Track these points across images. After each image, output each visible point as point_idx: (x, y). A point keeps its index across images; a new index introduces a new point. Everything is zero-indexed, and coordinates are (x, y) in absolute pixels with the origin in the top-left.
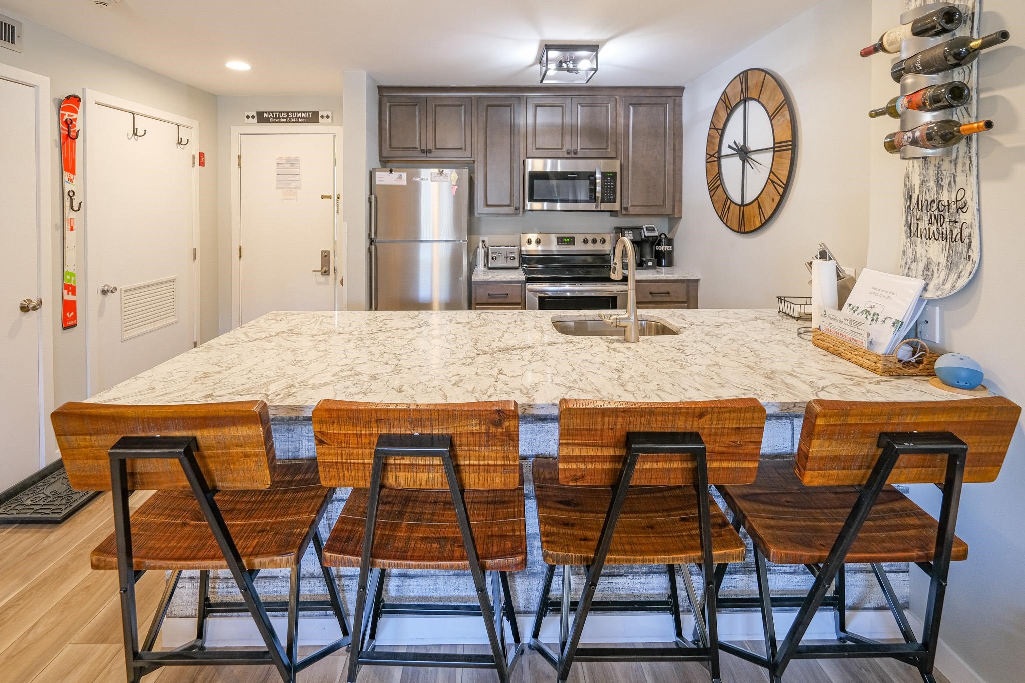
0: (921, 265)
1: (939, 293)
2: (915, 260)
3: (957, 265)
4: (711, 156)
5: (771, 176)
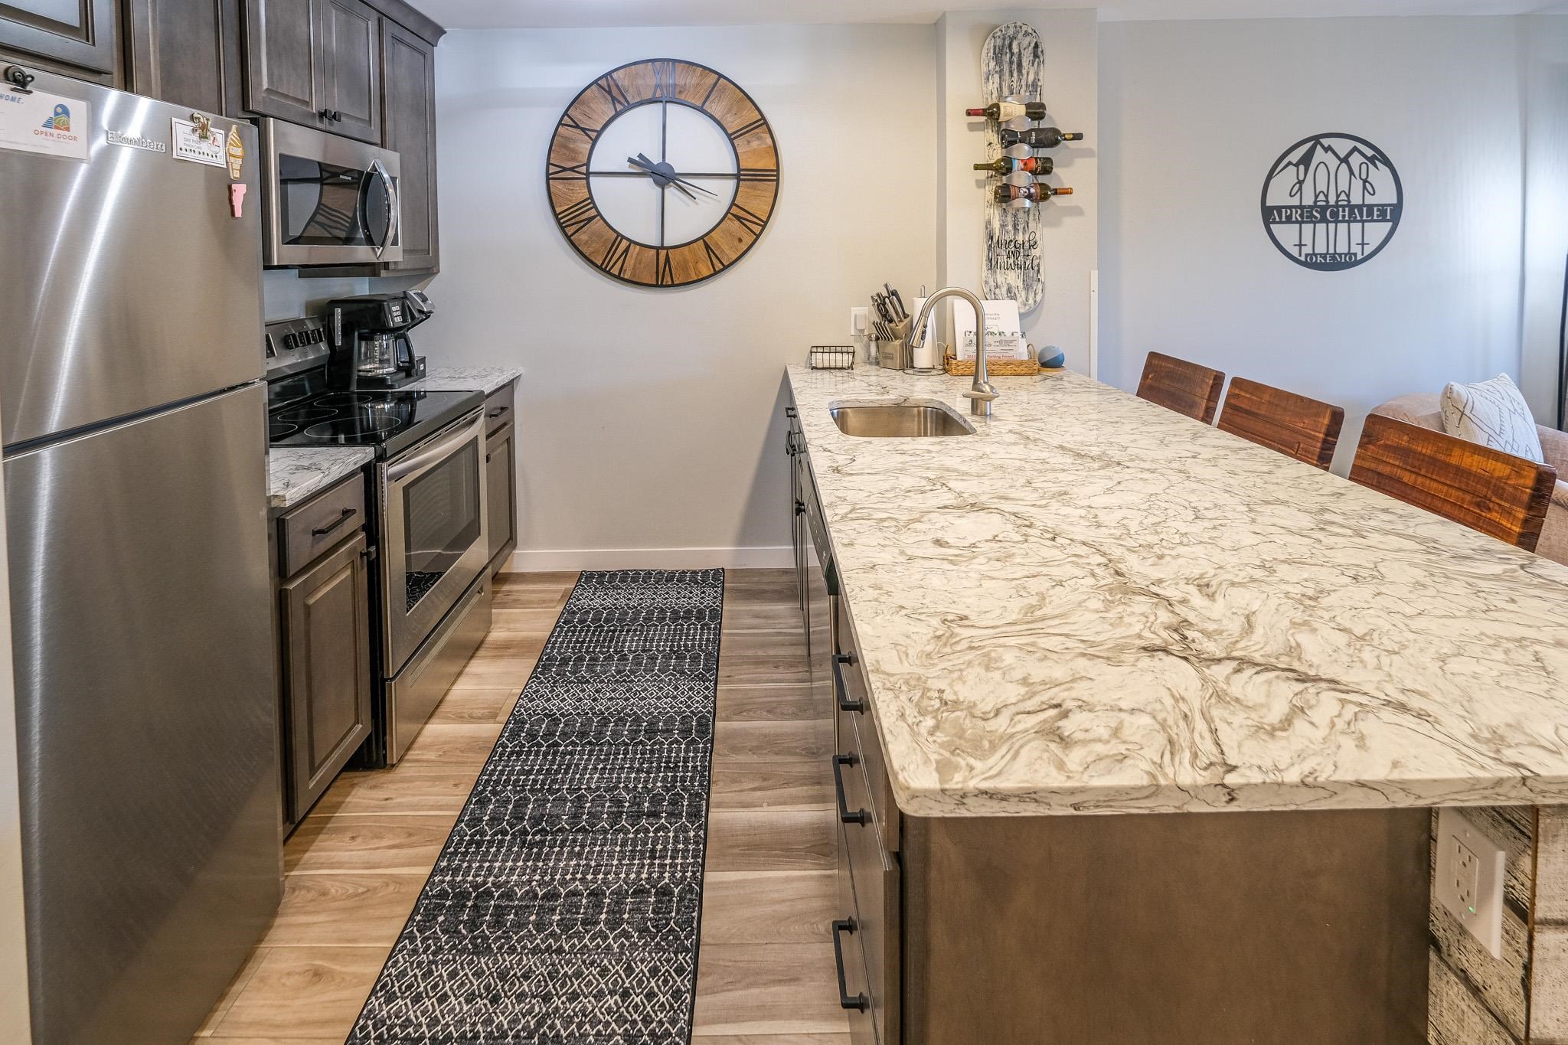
0: (1004, 290)
2: (997, 286)
4: (564, 169)
5: (734, 210)
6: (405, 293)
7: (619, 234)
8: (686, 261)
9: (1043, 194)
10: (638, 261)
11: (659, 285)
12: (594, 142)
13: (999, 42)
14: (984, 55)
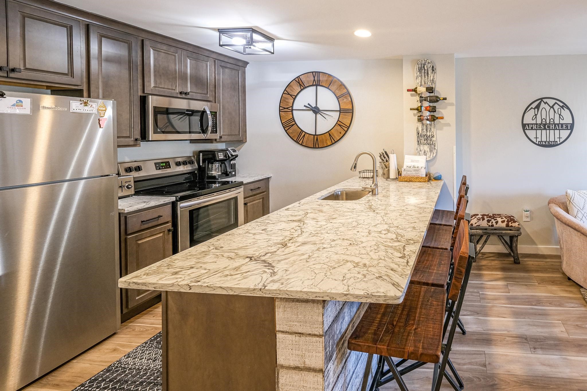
0: (423, 152)
3: (432, 151)
4: (285, 108)
5: (339, 123)
6: (227, 149)
7: (302, 130)
8: (323, 140)
9: (433, 119)
10: (308, 139)
11: (314, 147)
12: (294, 99)
13: (420, 66)
14: (415, 70)
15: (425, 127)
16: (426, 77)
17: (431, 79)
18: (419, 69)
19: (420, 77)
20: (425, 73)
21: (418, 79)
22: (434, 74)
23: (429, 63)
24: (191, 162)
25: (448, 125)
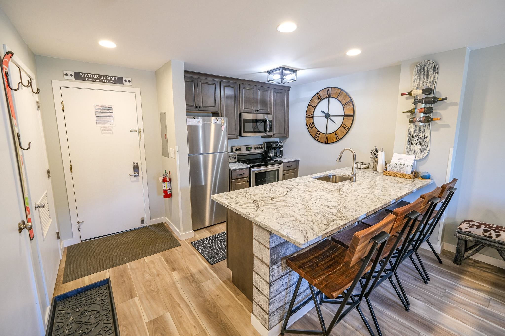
0: (413, 152)
1: (419, 158)
2: (410, 150)
3: (423, 151)
4: (309, 116)
5: (343, 125)
8: (331, 137)
9: (428, 120)
10: (321, 137)
11: (325, 143)
12: (315, 109)
13: (419, 68)
14: (413, 73)
15: (418, 129)
16: (425, 78)
17: (431, 80)
18: (417, 72)
19: (418, 80)
20: (424, 74)
21: (415, 82)
22: (436, 74)
23: (430, 64)
24: (261, 148)
25: (447, 126)
